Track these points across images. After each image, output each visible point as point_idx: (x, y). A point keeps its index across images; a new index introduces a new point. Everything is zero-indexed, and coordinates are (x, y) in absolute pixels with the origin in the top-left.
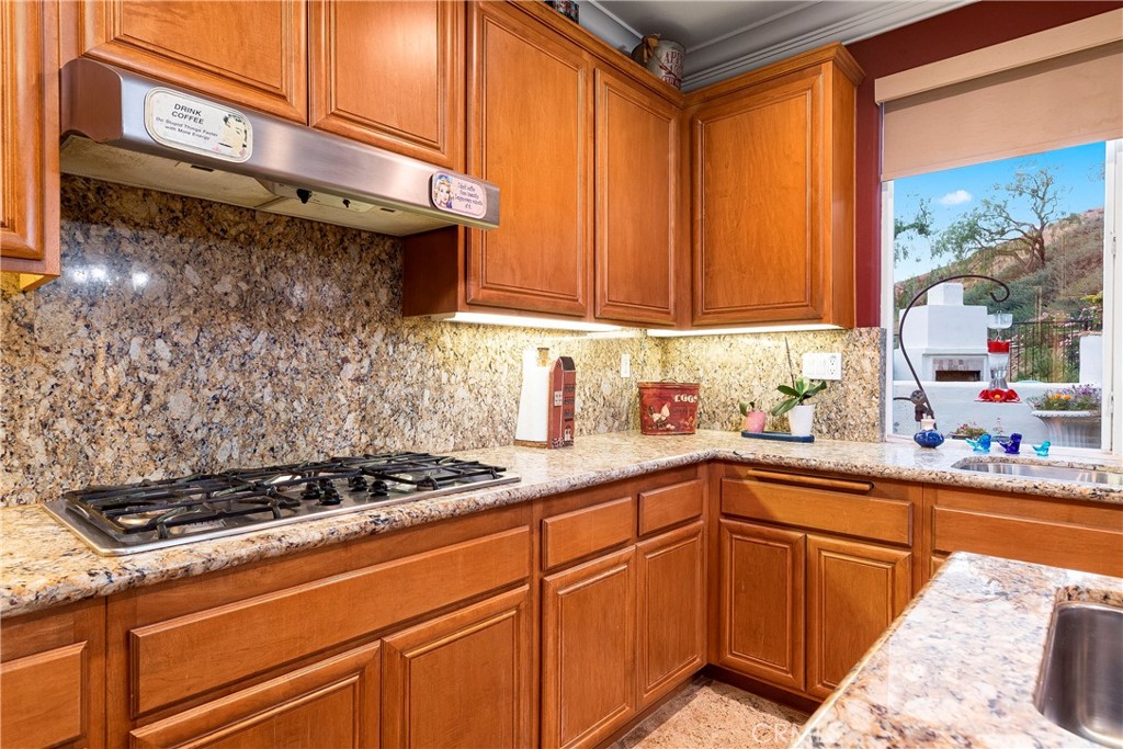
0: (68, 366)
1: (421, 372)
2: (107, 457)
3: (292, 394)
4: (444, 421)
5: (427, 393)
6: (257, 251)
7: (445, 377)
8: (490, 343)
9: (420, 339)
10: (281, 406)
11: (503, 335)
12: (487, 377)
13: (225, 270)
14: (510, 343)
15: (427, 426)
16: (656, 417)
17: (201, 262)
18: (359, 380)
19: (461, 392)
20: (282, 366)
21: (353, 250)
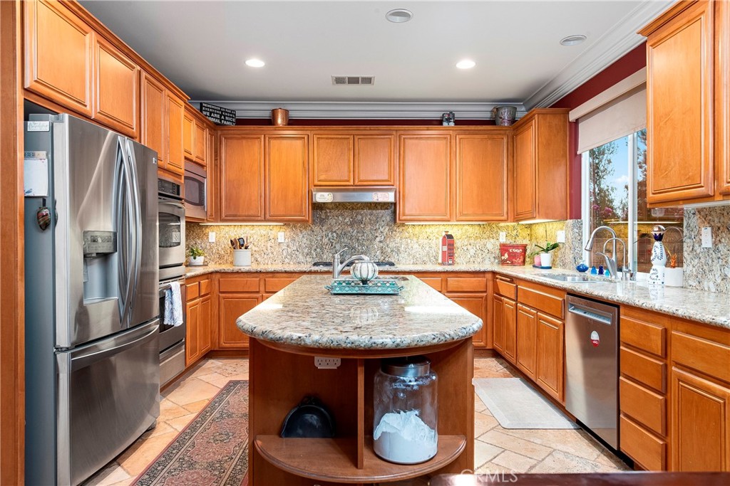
0: (319, 238)
1: (401, 239)
2: (325, 257)
3: (363, 245)
4: (409, 255)
5: (403, 246)
6: (354, 211)
7: (409, 241)
8: (427, 230)
9: (401, 230)
10: (360, 248)
11: (433, 227)
12: (426, 241)
13: (347, 216)
14: (437, 230)
15: (403, 256)
16: (503, 258)
17: (342, 215)
18: (381, 242)
19: (416, 246)
20: (360, 238)
21: (379, 207)
